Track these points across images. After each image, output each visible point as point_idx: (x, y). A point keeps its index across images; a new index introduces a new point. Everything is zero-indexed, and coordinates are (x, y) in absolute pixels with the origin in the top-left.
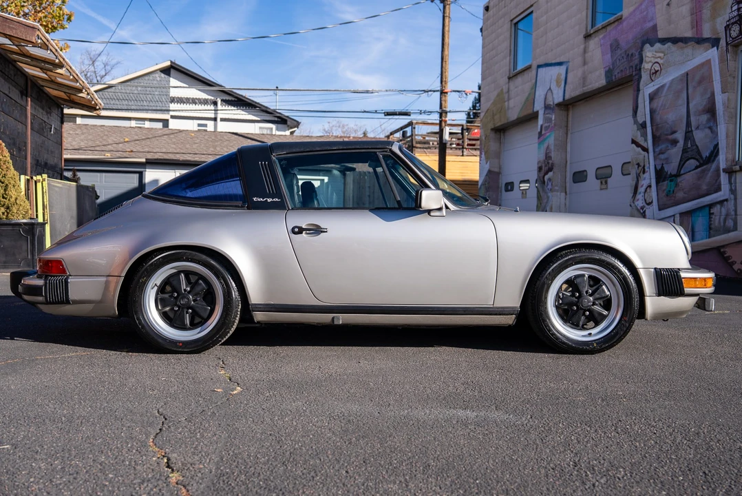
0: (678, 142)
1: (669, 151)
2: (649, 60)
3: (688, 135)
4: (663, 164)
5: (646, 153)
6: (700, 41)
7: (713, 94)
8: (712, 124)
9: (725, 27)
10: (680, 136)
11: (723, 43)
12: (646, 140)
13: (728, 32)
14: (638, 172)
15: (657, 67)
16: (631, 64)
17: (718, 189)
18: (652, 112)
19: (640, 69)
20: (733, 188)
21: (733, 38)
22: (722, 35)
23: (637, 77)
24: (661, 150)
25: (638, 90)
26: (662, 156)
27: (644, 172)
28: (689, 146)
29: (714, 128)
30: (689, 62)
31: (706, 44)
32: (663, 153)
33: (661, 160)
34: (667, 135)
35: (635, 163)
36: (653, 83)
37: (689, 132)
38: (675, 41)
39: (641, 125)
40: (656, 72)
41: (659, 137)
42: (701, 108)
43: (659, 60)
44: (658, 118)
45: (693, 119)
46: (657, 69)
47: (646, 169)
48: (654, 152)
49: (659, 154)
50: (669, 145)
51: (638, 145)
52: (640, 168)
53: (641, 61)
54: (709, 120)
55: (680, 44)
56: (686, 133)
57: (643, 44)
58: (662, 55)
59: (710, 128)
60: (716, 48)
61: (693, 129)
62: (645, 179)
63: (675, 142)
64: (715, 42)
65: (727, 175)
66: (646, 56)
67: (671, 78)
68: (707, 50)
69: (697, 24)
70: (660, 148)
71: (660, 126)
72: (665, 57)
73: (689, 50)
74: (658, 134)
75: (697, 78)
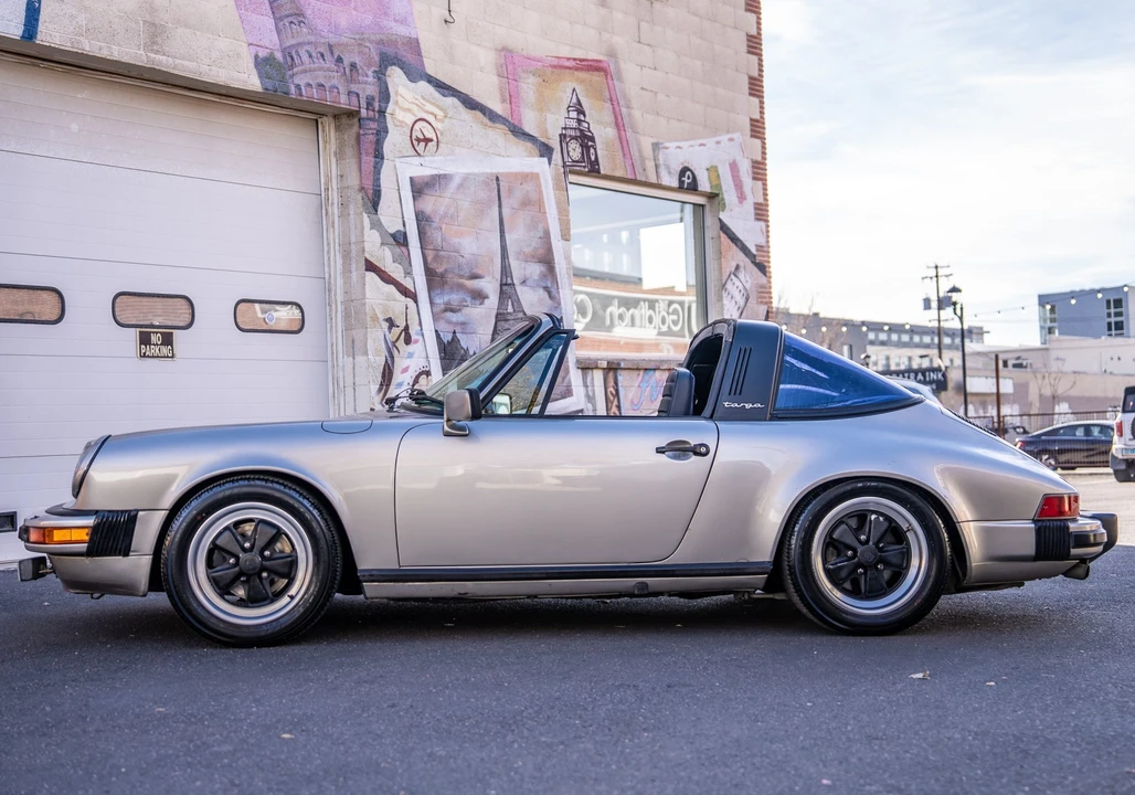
0: (486, 297)
1: (466, 311)
2: (406, 105)
3: (506, 289)
4: (454, 332)
5: (410, 302)
6: (518, 132)
7: (547, 234)
8: (549, 284)
9: (560, 135)
10: (490, 286)
11: (557, 156)
12: (408, 273)
13: (564, 145)
14: (391, 337)
15: (429, 134)
16: (354, 88)
17: (568, 393)
18: (422, 219)
19: (382, 112)
20: (591, 394)
21: (574, 161)
22: (555, 143)
23: (373, 125)
24: (448, 303)
25: (379, 155)
26: (454, 317)
27: (408, 341)
28: (510, 309)
29: (553, 291)
30: (498, 158)
31: (529, 145)
32: (453, 311)
33: (449, 322)
34: (461, 277)
35: (381, 317)
36: (417, 160)
37: (506, 284)
38: (471, 104)
39: (393, 236)
40: (427, 140)
41: (442, 276)
42: (527, 250)
43: (431, 119)
44: (436, 237)
45: (514, 263)
46: (428, 135)
47: (414, 337)
48: (432, 303)
49: (446, 310)
50: (469, 299)
51: (387, 279)
52: (396, 331)
53: (385, 96)
54: (543, 276)
55: (478, 113)
56: (501, 285)
57: (386, 61)
58: (440, 114)
59: (546, 289)
60: (545, 160)
61: (515, 282)
62: (410, 355)
63: (479, 296)
64: (546, 151)
65: (580, 371)
66: (397, 93)
67: (463, 170)
68: (531, 155)
69: (511, 98)
70: (446, 298)
71: (441, 253)
72: (447, 120)
73: (498, 135)
74: (440, 270)
75: (519, 194)
